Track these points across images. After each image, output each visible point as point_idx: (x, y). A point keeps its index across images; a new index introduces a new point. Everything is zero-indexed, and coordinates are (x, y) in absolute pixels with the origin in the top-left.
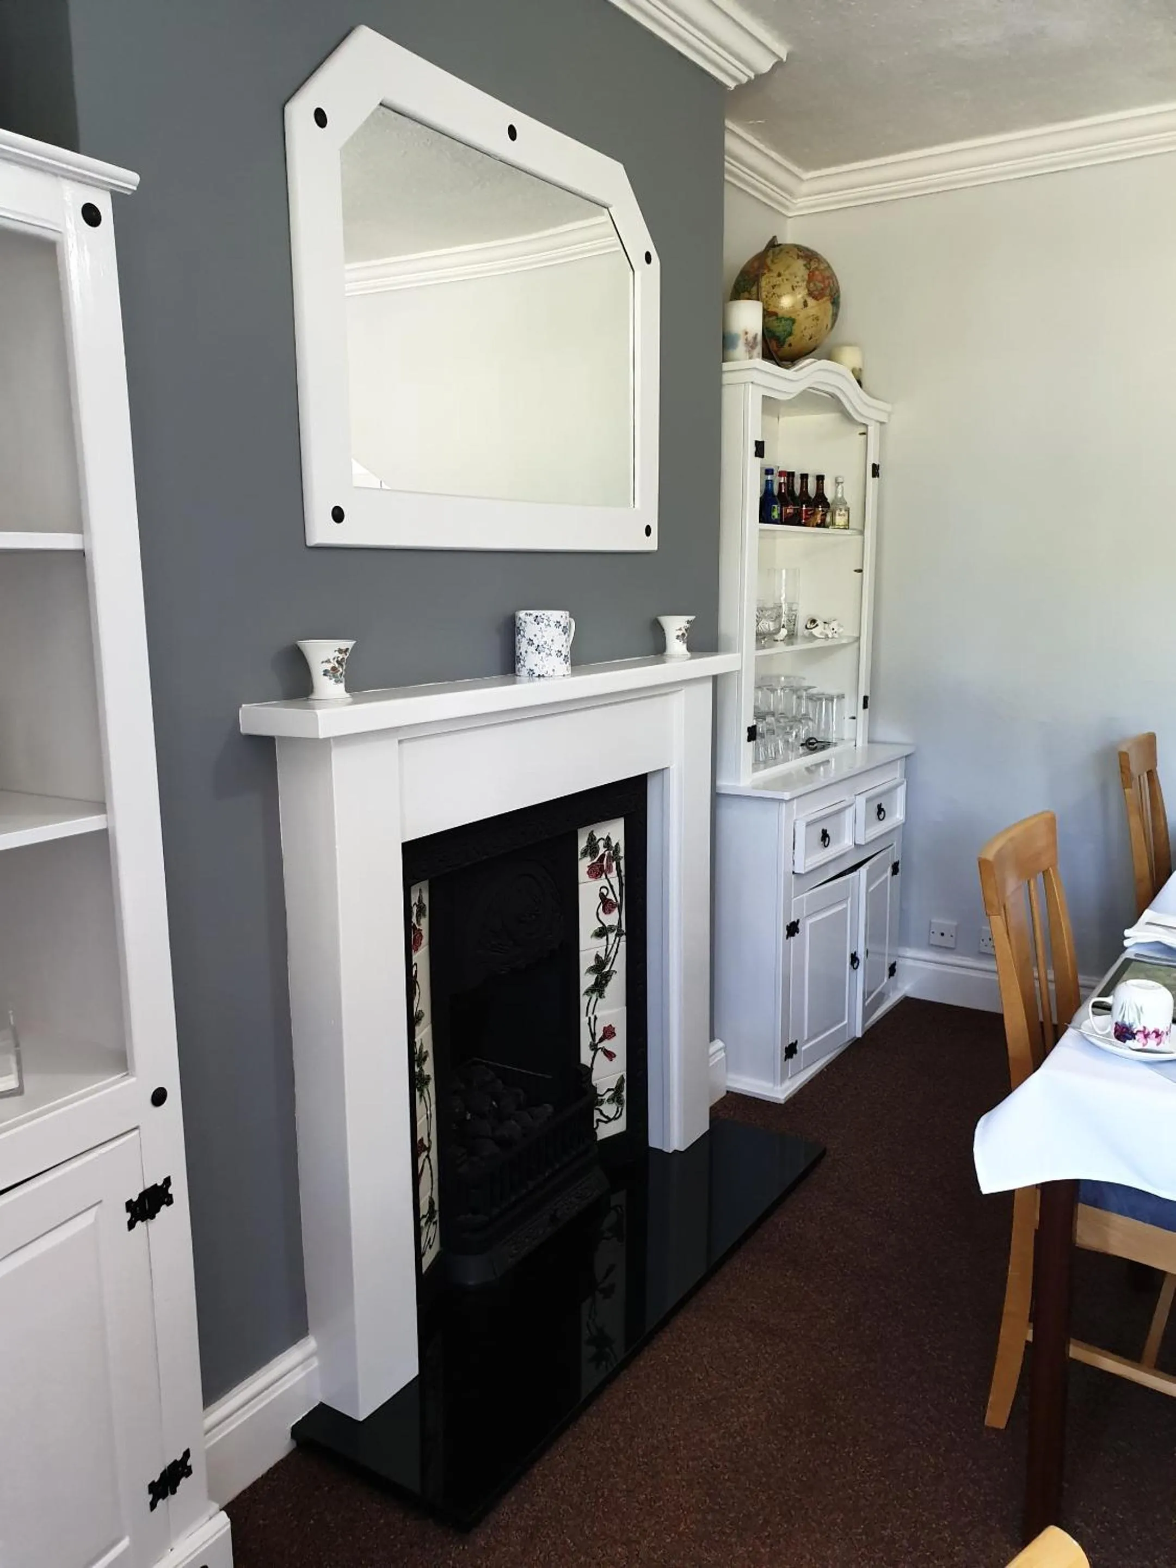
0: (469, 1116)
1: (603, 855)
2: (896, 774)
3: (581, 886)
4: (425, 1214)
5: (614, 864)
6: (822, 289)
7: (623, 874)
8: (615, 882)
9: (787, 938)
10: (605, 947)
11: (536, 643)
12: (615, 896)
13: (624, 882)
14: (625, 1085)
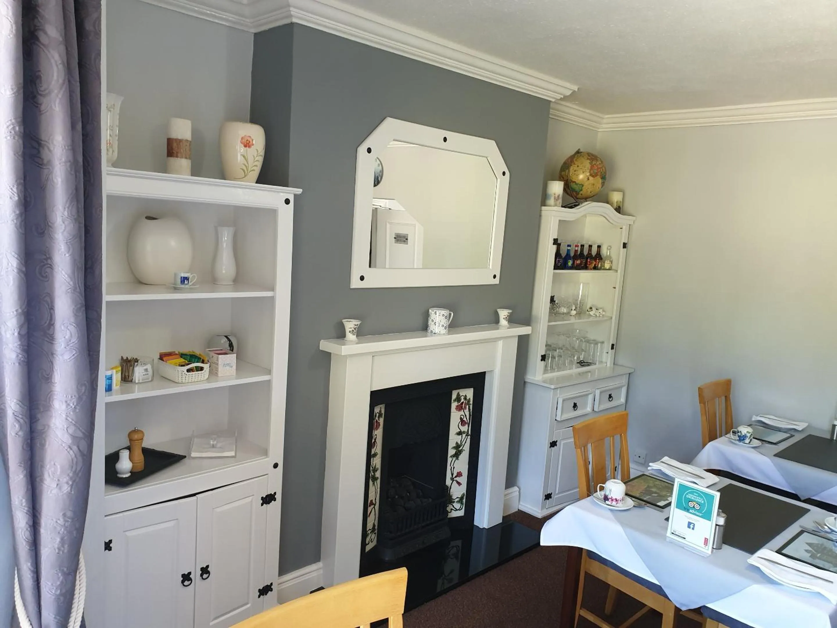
0: (397, 497)
1: (463, 402)
2: (624, 381)
3: (452, 414)
4: (371, 529)
5: (467, 406)
6: (597, 173)
7: (471, 411)
8: (467, 414)
9: (550, 448)
10: (460, 440)
11: (434, 321)
12: (467, 419)
13: (471, 414)
14: (465, 497)
